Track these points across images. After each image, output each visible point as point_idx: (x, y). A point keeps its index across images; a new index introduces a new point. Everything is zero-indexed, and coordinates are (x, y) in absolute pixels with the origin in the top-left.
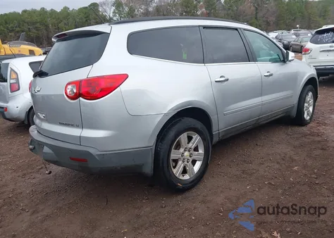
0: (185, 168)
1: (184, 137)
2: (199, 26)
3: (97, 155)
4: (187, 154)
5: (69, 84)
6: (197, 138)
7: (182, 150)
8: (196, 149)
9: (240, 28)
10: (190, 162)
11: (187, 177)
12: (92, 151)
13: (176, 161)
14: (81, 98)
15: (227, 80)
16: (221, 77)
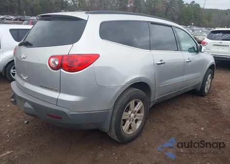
0: (130, 125)
1: (132, 103)
2: (148, 22)
3: (70, 114)
4: (132, 115)
5: (52, 57)
6: (140, 104)
7: (130, 112)
8: (139, 112)
9: (173, 26)
10: (134, 121)
11: (131, 132)
12: (66, 111)
13: (125, 121)
14: (62, 70)
15: (164, 63)
16: (161, 61)
